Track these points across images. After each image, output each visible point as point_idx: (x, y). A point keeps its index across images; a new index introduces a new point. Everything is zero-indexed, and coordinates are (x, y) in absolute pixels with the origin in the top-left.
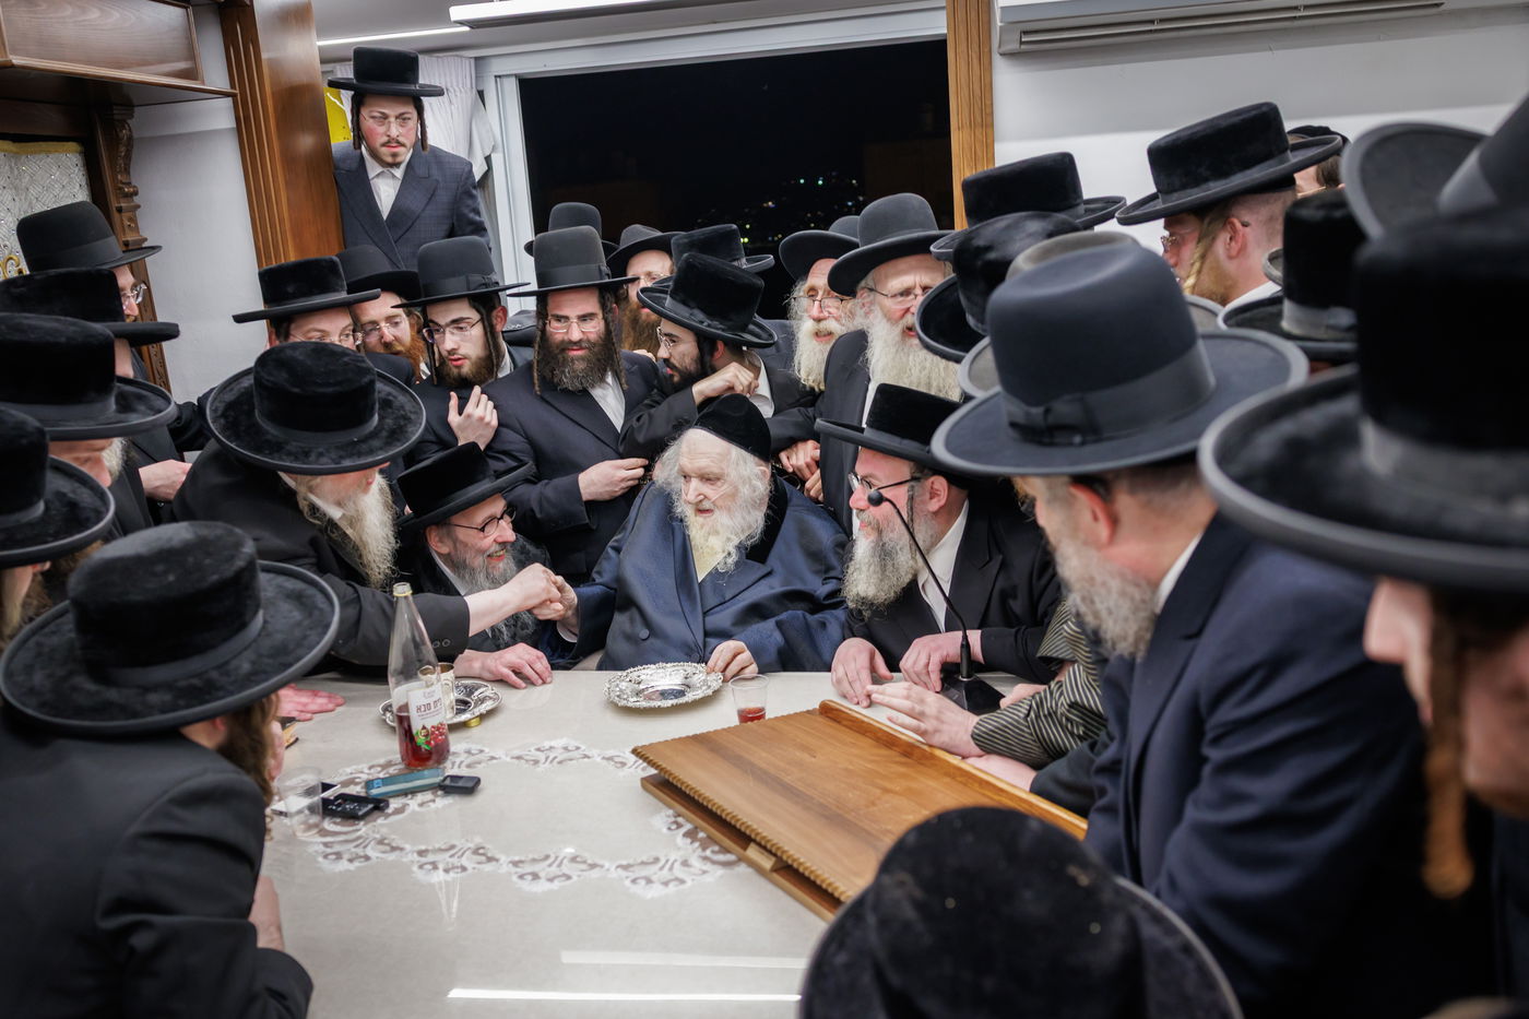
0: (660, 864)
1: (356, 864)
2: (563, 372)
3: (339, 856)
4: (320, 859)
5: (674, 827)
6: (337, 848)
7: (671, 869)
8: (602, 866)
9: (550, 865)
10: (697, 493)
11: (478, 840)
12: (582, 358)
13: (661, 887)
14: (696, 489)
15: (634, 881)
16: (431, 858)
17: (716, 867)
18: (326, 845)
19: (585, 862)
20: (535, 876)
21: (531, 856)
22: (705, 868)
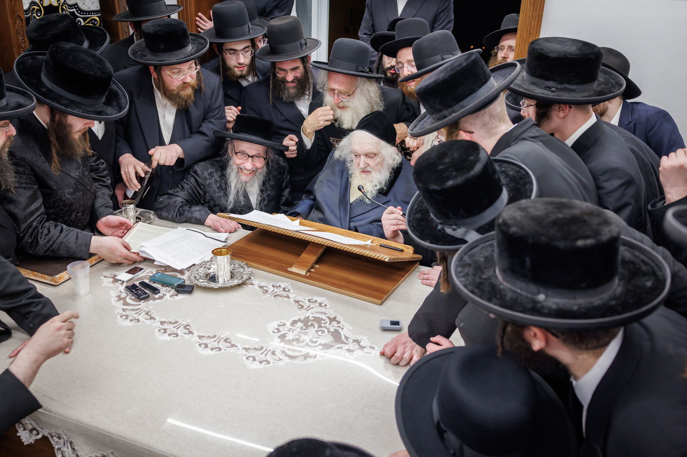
0: (263, 350)
1: (133, 323)
2: (284, 93)
3: (127, 317)
4: (119, 317)
5: (276, 331)
6: (127, 313)
7: (266, 355)
8: (237, 347)
9: (214, 341)
10: (365, 163)
11: (188, 321)
12: (294, 87)
13: (258, 363)
14: (364, 162)
15: (247, 358)
16: (165, 326)
17: (287, 358)
18: (124, 310)
19: (230, 343)
20: (206, 346)
21: (208, 335)
22: (281, 357)
